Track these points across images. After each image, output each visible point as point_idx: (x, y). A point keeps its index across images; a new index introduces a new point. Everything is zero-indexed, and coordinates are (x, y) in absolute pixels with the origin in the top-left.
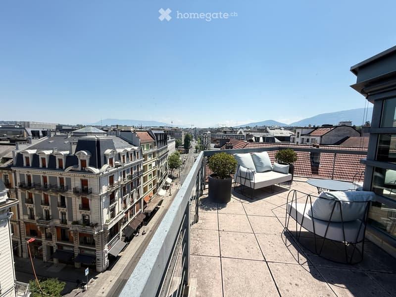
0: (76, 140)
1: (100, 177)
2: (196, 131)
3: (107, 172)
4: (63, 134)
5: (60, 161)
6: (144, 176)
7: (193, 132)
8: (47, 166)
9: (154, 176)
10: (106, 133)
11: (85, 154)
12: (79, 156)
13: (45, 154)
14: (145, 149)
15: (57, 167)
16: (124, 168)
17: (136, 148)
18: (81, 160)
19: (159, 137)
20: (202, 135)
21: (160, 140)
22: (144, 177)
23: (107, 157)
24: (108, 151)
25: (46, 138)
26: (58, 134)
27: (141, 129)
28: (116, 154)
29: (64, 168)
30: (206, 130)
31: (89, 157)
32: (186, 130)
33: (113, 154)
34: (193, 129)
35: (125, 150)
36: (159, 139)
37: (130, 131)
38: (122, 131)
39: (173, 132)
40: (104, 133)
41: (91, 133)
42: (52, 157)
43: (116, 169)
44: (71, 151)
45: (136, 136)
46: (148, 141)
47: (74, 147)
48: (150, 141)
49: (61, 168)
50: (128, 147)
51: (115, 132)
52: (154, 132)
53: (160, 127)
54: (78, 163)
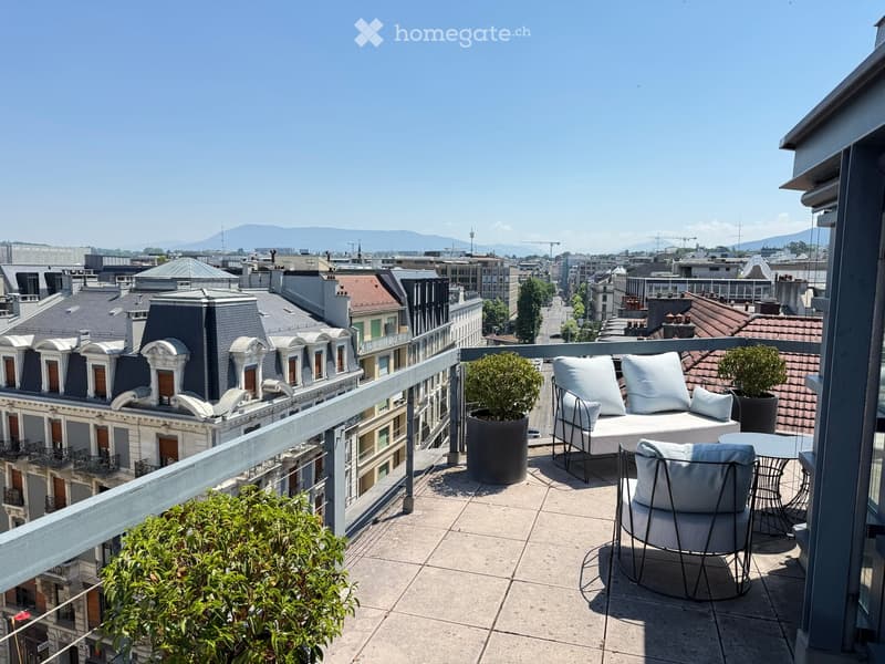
0: (144, 303)
1: (214, 430)
2: (566, 267)
3: (237, 415)
4: (107, 285)
5: (99, 370)
6: (361, 433)
7: (554, 271)
8: (62, 389)
9: (397, 434)
10: (235, 281)
11: (170, 353)
12: (154, 359)
13: (56, 349)
14: (368, 338)
15: (91, 392)
16: (293, 404)
17: (335, 333)
18: (158, 371)
19: (417, 292)
20: (591, 281)
21: (423, 307)
22: (362, 439)
23: (237, 361)
24: (242, 344)
25: (57, 298)
26: (93, 283)
27: (356, 264)
28: (268, 353)
29: (109, 395)
30: (610, 261)
31: (181, 363)
32: (527, 263)
33: (259, 353)
34: (557, 258)
35: (299, 341)
36: (417, 301)
37: (316, 273)
38: (287, 273)
39: (475, 272)
40: (230, 281)
41: (188, 281)
42: (75, 360)
43: (266, 404)
44: (129, 340)
45: (338, 289)
46: (378, 308)
47: (139, 328)
48: (387, 307)
49: (100, 395)
50: (307, 328)
51: (266, 278)
52: (400, 274)
53: (427, 254)
54: (150, 382)
